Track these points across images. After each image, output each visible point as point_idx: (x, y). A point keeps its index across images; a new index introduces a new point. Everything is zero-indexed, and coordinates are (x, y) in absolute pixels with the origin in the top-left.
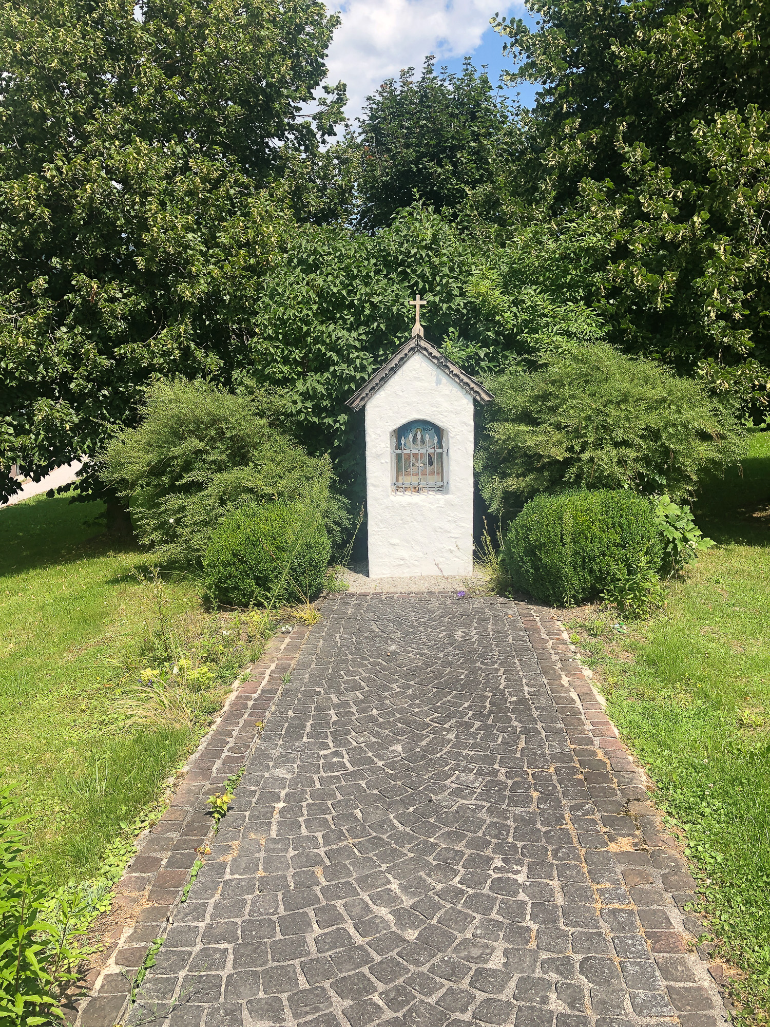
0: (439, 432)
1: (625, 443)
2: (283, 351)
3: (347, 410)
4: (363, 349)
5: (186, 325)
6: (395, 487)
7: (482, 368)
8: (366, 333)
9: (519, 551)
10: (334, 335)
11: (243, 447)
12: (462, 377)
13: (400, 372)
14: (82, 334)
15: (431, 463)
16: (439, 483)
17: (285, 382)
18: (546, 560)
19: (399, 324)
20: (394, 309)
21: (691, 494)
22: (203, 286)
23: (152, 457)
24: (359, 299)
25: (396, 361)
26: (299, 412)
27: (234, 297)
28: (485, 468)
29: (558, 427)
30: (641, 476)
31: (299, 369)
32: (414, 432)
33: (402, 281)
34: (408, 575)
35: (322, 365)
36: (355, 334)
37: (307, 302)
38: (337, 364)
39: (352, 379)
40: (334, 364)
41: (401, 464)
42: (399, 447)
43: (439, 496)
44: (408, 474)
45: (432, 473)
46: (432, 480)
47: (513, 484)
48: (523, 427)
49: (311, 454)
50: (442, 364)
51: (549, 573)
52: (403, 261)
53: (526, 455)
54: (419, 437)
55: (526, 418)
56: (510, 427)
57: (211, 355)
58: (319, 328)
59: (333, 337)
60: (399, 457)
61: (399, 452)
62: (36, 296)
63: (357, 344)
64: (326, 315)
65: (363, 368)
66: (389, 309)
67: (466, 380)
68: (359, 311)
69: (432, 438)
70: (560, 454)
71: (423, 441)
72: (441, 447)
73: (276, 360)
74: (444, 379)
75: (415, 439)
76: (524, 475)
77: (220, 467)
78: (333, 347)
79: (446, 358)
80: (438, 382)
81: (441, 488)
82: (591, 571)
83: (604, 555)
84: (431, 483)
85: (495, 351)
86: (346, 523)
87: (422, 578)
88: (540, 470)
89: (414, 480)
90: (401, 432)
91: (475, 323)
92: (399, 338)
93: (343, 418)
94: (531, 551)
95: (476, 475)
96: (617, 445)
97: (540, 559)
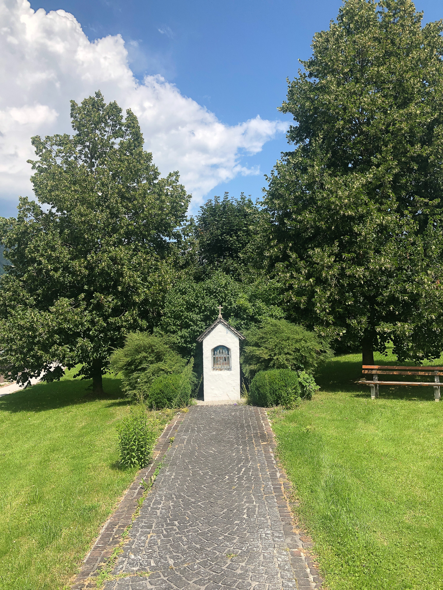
0: (228, 350)
1: (288, 353)
2: (174, 321)
3: (196, 342)
4: (202, 321)
5: (136, 311)
6: (213, 369)
7: (242, 327)
8: (203, 316)
9: (253, 389)
10: (192, 316)
11: (160, 355)
12: (235, 331)
13: (214, 330)
14: (96, 314)
15: (225, 360)
16: (228, 367)
17: (174, 332)
18: (262, 391)
19: (214, 312)
20: (212, 308)
21: (313, 371)
22: (142, 297)
23: (129, 359)
24: (200, 304)
25: (213, 326)
26: (179, 343)
27: (153, 300)
28: (244, 362)
29: (266, 348)
30: (295, 365)
31: (179, 327)
32: (219, 349)
33: (215, 298)
34: (217, 400)
35: (187, 326)
36: (199, 316)
37: (182, 305)
38: (193, 326)
39: (198, 331)
40: (192, 326)
41: (215, 361)
42: (214, 354)
43: (228, 372)
44: (217, 364)
45: (226, 364)
46: (226, 366)
47: (253, 367)
48: (255, 348)
49: (183, 357)
50: (228, 327)
51: (263, 395)
52: (215, 292)
53: (257, 357)
54: (221, 351)
55: (257, 345)
56: (251, 348)
57: (143, 321)
58: (187, 314)
59: (192, 317)
60: (214, 358)
61: (214, 356)
62: (80, 300)
63: (200, 319)
64: (188, 309)
65: (202, 327)
66: (210, 308)
67: (236, 332)
68: (200, 308)
69: (225, 352)
70: (267, 357)
71: (223, 353)
72: (229, 355)
73: (171, 325)
74: (229, 332)
75: (220, 352)
76: (256, 364)
77: (152, 362)
78: (191, 320)
79: (229, 325)
80: (227, 333)
81: (229, 369)
82: (276, 395)
83: (280, 389)
84: (225, 367)
85: (247, 322)
86: (196, 382)
87: (223, 401)
88: (261, 362)
89: (220, 366)
90: (215, 350)
91: (240, 312)
92: (214, 317)
93: (194, 344)
94: (257, 389)
95: (241, 364)
96: (286, 354)
97: (260, 391)
